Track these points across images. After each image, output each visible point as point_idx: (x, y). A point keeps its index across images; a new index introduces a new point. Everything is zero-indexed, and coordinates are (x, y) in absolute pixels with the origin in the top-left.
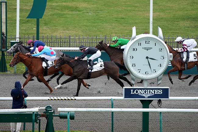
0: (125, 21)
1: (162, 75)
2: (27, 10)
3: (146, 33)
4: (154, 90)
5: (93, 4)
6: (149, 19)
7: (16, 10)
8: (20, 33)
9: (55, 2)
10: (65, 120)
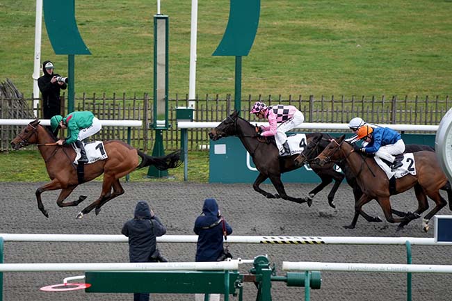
0: (441, 63)
2: (214, 36)
7: (190, 37)
8: (196, 90)
9: (279, 19)
10: (298, 289)
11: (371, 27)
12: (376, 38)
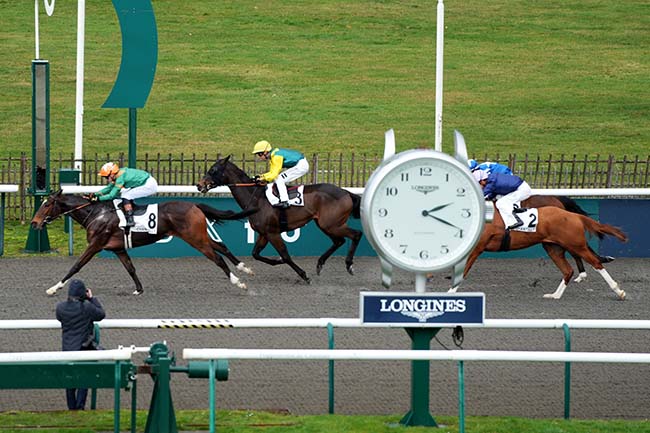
0: (369, 115)
2: (104, 85)
4: (442, 301)
5: (283, 70)
8: (84, 147)
9: (181, 64)
11: (289, 73)
12: (295, 86)
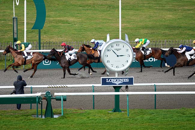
0: (102, 30)
1: (128, 68)
2: (32, 23)
3: (116, 39)
4: (122, 79)
5: (79, 18)
6: (119, 29)
7: (24, 24)
9: (52, 18)
10: (59, 101)
12: (82, 23)
